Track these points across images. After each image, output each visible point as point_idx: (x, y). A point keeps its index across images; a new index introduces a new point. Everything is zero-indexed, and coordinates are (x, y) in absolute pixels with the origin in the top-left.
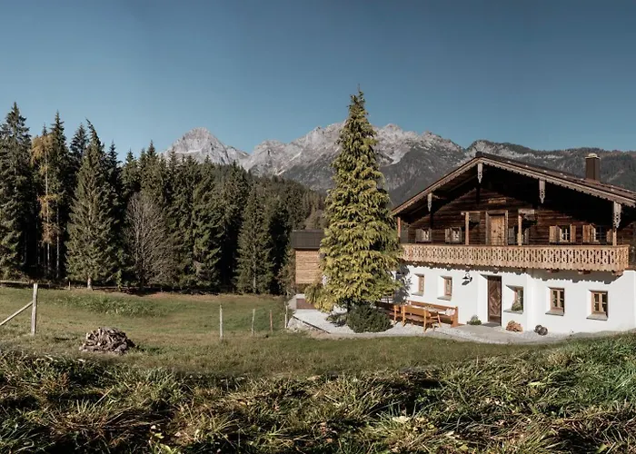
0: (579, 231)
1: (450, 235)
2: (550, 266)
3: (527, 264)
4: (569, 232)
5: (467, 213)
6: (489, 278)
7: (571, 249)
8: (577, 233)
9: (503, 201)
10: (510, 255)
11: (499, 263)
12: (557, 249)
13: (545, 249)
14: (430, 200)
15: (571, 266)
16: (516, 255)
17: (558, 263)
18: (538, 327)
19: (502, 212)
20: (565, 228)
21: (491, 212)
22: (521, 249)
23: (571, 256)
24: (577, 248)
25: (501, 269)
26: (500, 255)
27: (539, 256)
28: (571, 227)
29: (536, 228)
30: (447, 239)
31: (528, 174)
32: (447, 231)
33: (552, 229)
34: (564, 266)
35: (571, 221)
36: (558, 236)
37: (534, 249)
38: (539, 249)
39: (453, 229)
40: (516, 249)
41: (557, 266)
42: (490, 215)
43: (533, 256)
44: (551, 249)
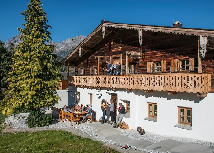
0: (168, 64)
1: (93, 71)
2: (147, 88)
3: (131, 87)
4: (161, 65)
5: (99, 57)
6: (112, 94)
7: (162, 76)
8: (167, 65)
9: (119, 49)
10: (121, 81)
11: (115, 86)
12: (152, 76)
13: (143, 76)
14: (80, 51)
15: (162, 88)
16: (124, 81)
17: (152, 86)
18: (138, 128)
19: (119, 56)
20: (159, 63)
21: (113, 56)
22: (128, 77)
23: (162, 81)
24: (167, 76)
25: (117, 89)
26: (115, 81)
27: (139, 81)
28: (162, 62)
29: (139, 64)
30: (91, 73)
31: (131, 28)
32: (91, 69)
33: (149, 64)
34: (156, 88)
35: (162, 57)
36: (153, 68)
37: (135, 77)
38: (139, 76)
39: (95, 68)
40: (124, 77)
41: (151, 88)
42: (112, 58)
43: (135, 81)
44: (147, 76)
